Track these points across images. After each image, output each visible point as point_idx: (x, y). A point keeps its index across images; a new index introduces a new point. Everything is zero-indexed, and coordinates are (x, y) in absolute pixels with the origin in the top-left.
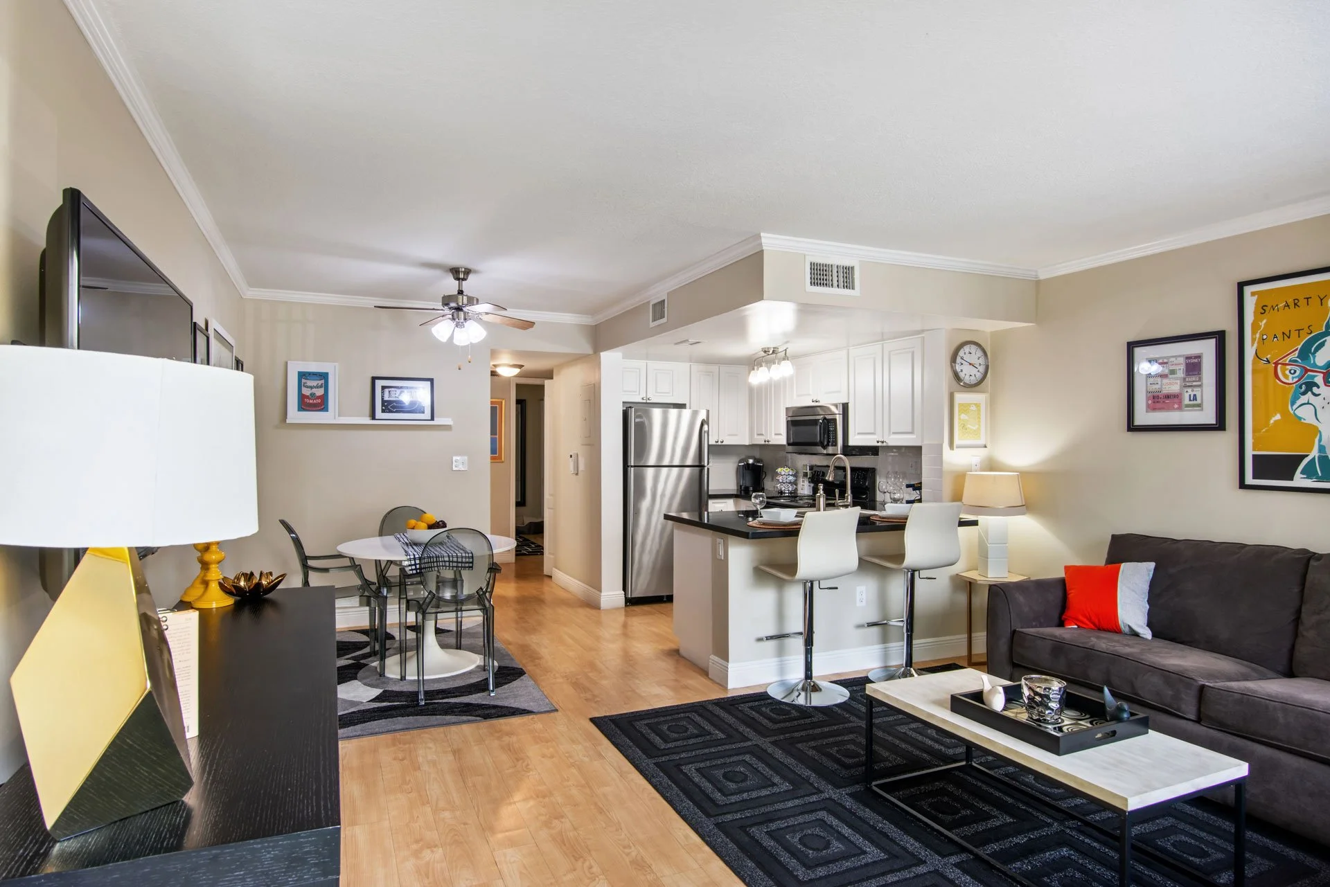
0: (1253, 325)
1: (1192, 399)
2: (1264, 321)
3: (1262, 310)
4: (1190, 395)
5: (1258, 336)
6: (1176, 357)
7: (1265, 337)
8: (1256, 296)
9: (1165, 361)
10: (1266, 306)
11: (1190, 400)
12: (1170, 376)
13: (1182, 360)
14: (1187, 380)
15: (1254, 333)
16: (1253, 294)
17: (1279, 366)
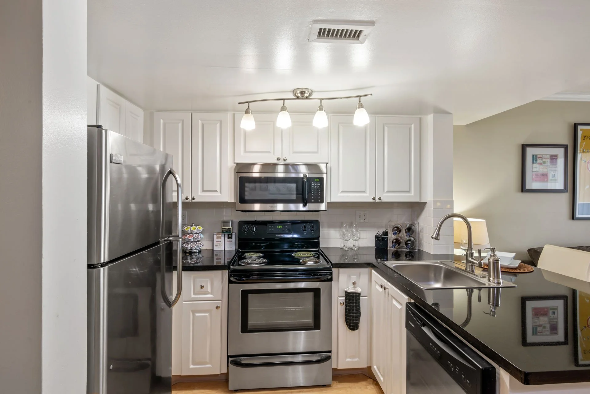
0: (580, 144)
1: (553, 176)
2: (584, 143)
3: (584, 137)
4: (552, 175)
5: (582, 149)
6: (546, 155)
7: (584, 150)
8: (582, 131)
9: (541, 156)
10: (585, 136)
11: (552, 177)
12: (543, 164)
13: (549, 157)
14: (551, 167)
15: (580, 148)
16: (581, 130)
17: (589, 164)
